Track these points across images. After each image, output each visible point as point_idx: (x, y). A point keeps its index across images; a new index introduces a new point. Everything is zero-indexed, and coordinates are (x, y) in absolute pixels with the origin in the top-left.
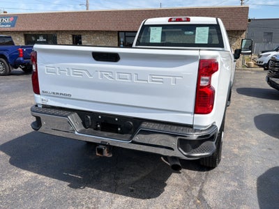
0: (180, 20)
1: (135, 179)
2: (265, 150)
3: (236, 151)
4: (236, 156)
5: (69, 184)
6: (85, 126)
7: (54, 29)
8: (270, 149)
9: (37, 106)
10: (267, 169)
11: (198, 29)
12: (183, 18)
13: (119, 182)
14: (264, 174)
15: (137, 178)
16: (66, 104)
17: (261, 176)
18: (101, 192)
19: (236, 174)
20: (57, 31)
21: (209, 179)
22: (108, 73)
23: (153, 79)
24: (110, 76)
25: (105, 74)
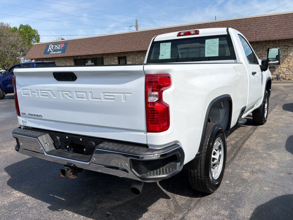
0: (189, 34)
1: (117, 203)
2: (282, 175)
3: (246, 175)
4: (244, 181)
5: (49, 205)
6: (55, 147)
7: (100, 52)
8: (290, 174)
9: (20, 128)
10: (274, 196)
11: (207, 41)
12: (192, 31)
13: (100, 206)
14: (266, 203)
15: (120, 203)
16: (39, 125)
17: (261, 206)
18: (76, 215)
19: (232, 202)
20: (103, 54)
21: (197, 206)
22: (68, 93)
23: (106, 97)
24: (69, 95)
25: (66, 94)
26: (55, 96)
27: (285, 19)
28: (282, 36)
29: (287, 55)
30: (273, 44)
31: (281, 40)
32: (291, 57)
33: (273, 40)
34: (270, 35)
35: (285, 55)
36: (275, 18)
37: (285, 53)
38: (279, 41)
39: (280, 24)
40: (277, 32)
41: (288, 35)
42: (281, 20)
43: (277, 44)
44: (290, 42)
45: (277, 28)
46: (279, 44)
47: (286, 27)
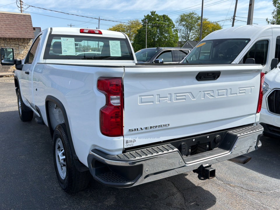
11: (111, 42)
22: (210, 92)
23: (240, 91)
24: (211, 94)
25: (207, 94)
26: (194, 98)
27: (13, 19)
28: (15, 35)
29: (19, 53)
30: (4, 42)
31: (11, 38)
32: (23, 55)
33: (4, 38)
34: (3, 32)
35: (17, 53)
36: (4, 16)
37: (17, 51)
38: (10, 39)
39: (9, 23)
40: (8, 30)
41: (20, 35)
42: (9, 19)
43: (8, 42)
44: (19, 41)
45: (8, 26)
46: (10, 42)
47: (16, 27)
